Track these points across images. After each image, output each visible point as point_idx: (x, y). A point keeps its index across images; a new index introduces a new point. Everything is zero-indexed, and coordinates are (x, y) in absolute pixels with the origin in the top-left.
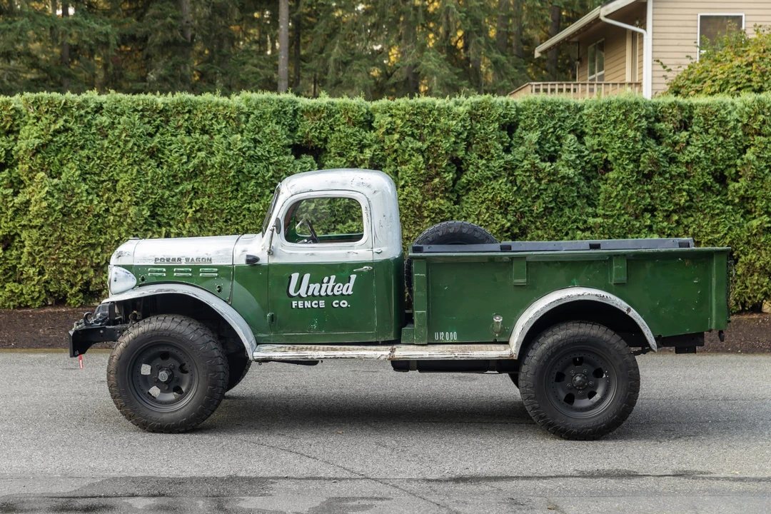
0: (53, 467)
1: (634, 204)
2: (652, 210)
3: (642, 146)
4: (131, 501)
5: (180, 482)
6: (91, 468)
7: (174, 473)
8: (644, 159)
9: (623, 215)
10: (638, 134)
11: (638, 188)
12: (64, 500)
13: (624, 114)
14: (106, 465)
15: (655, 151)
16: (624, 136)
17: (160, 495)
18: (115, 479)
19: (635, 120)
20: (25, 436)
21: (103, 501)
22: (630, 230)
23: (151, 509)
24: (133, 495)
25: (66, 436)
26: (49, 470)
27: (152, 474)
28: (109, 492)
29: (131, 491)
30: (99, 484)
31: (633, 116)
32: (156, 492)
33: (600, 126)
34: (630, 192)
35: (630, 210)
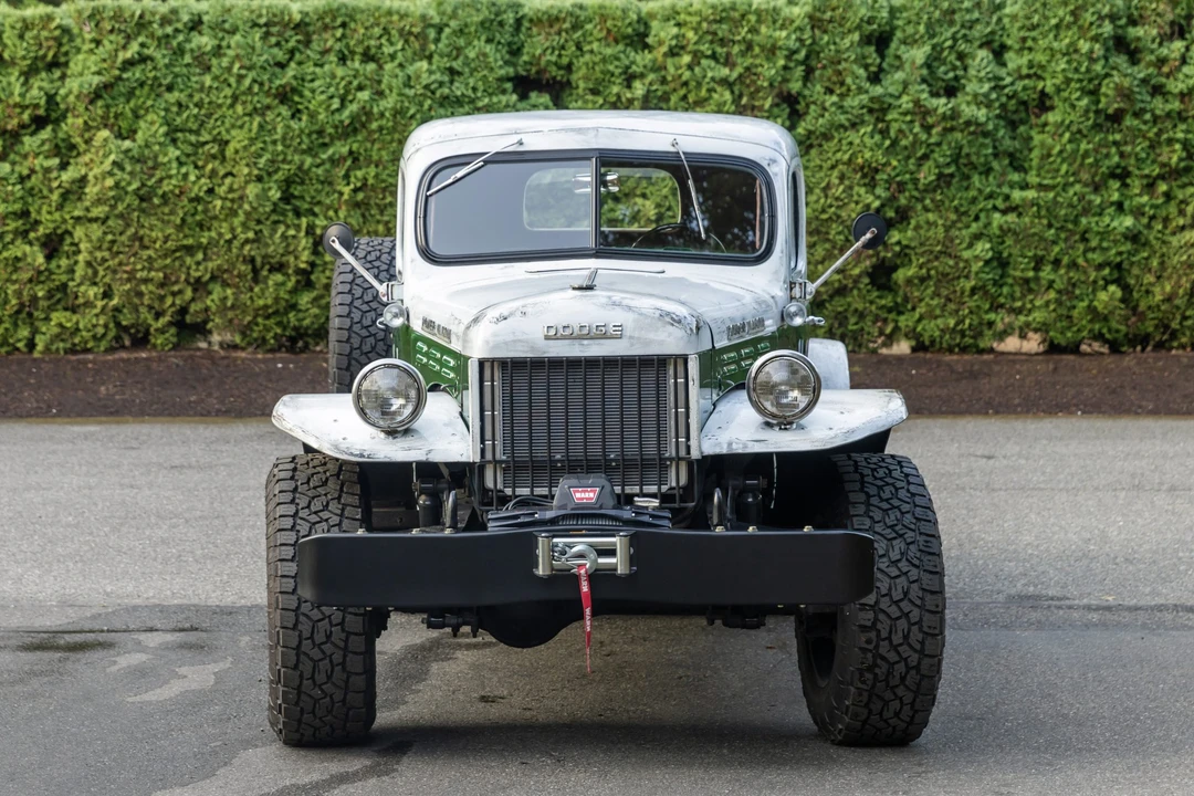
0: (49, 591)
1: (1091, 165)
2: (1122, 175)
3: (1104, 67)
4: (143, 637)
5: (230, 612)
6: (107, 594)
7: (229, 599)
8: (1107, 89)
9: (1072, 184)
10: (1097, 46)
11: (1097, 139)
12: (45, 636)
13: (1073, 13)
14: (130, 588)
15: (1126, 76)
16: (1072, 50)
17: (193, 629)
18: (135, 608)
19: (1091, 24)
20: (24, 547)
21: (101, 637)
22: (1084, 208)
23: (167, 647)
24: (151, 630)
25: (86, 548)
26: (41, 596)
27: (195, 601)
28: (119, 625)
29: (149, 624)
30: (107, 614)
31: (1088, 17)
32: (187, 625)
33: (1033, 34)
34: (1084, 146)
35: (1085, 176)
